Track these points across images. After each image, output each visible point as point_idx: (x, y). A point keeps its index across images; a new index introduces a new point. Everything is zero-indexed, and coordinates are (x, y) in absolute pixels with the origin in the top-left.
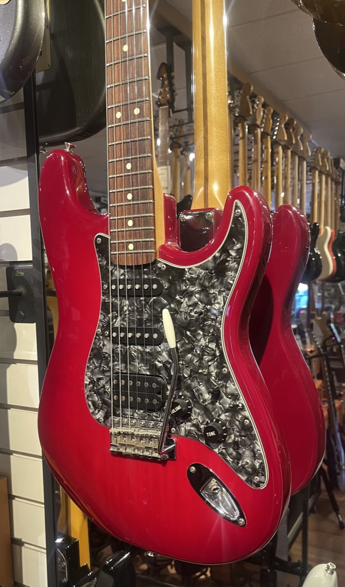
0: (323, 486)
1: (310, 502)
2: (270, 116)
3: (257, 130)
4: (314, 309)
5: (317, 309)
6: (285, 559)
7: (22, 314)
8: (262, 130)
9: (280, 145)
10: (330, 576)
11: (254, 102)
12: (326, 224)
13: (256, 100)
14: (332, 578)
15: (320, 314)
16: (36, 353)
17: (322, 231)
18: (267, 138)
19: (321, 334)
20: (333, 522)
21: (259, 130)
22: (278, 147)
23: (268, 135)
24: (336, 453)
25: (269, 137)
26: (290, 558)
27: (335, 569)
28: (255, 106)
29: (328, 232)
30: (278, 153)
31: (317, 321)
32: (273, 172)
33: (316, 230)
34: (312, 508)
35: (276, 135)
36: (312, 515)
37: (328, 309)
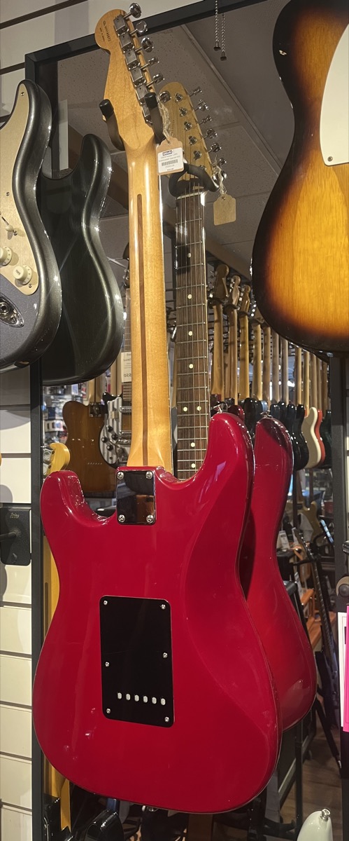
0: (319, 724)
1: (304, 744)
2: (248, 295)
3: (233, 311)
4: (302, 498)
5: (305, 497)
6: (277, 820)
7: (15, 556)
8: (239, 309)
9: (259, 323)
10: (325, 822)
11: (229, 282)
12: (312, 405)
13: (232, 280)
14: (326, 826)
15: (308, 504)
16: (30, 597)
17: (308, 412)
18: (244, 317)
19: (311, 529)
20: (332, 770)
21: (235, 311)
22: (257, 325)
23: (246, 314)
24: (332, 681)
25: (247, 317)
26: (281, 820)
27: (330, 816)
28: (231, 286)
29: (314, 413)
30: (256, 332)
31: (306, 513)
32: (251, 354)
33: (301, 412)
34: (307, 752)
35: (254, 313)
36: (306, 762)
37: (318, 497)
